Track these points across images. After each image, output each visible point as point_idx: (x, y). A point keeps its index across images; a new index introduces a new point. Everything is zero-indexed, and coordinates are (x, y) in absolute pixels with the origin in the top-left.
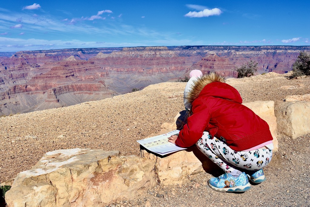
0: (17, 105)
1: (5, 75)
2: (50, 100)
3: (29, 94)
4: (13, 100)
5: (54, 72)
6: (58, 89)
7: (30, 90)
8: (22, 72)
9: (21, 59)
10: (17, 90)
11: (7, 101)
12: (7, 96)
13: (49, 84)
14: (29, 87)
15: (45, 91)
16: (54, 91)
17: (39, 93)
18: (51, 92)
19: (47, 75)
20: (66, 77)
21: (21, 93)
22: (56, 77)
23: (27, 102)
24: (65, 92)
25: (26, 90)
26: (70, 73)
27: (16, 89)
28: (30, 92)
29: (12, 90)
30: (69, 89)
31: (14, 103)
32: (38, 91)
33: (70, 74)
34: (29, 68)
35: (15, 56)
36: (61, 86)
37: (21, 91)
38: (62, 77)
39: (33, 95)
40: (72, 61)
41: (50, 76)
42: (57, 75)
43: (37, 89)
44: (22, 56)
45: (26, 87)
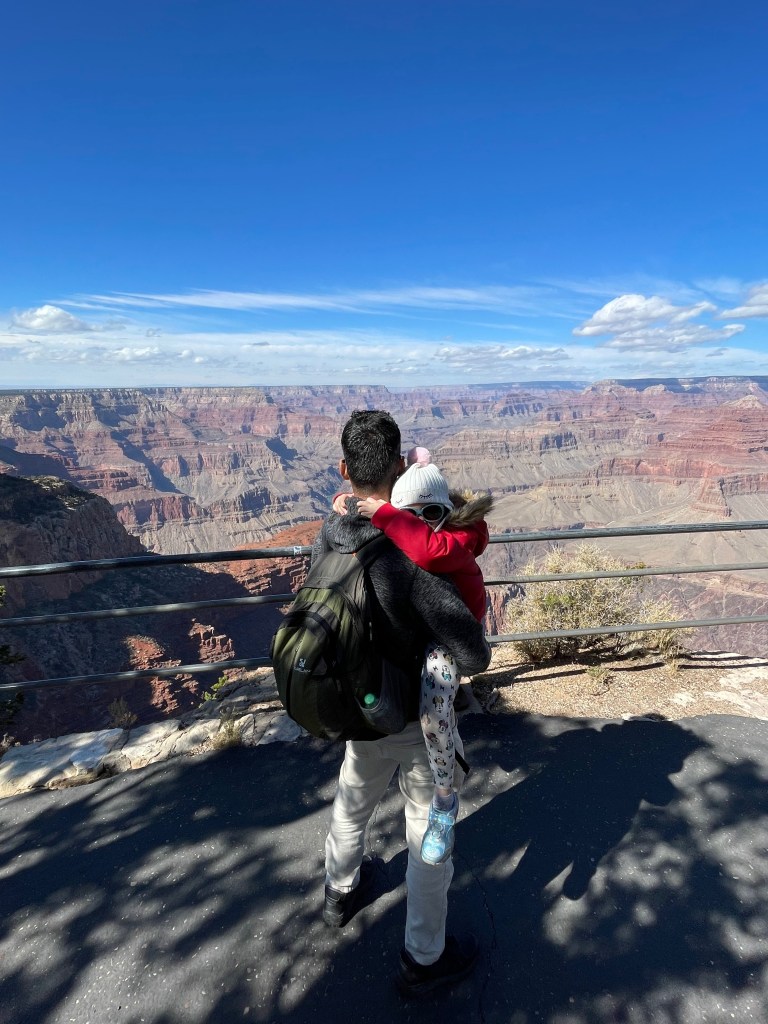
0: (611, 501)
1: (582, 432)
2: (708, 506)
3: (641, 480)
4: (604, 490)
5: (715, 434)
6: (731, 481)
7: (646, 473)
8: (616, 426)
9: (608, 397)
10: (616, 469)
11: (592, 489)
12: (594, 479)
13: (697, 463)
14: (643, 464)
15: (683, 479)
16: (721, 485)
17: (668, 481)
18: (712, 488)
19: (695, 442)
20: (751, 451)
21: (623, 477)
22: (719, 447)
23: (636, 500)
24: (747, 490)
25: (636, 469)
26: (762, 442)
27: (615, 466)
28: (645, 478)
29: (605, 468)
30: (758, 485)
31: (607, 496)
32: (664, 477)
33: (761, 445)
34: (633, 420)
35: (593, 389)
36: (739, 474)
37: (625, 472)
38: (739, 451)
39: (650, 485)
40: (749, 409)
41: (701, 443)
42: (723, 443)
43: (662, 473)
44: (610, 391)
45: (638, 465)
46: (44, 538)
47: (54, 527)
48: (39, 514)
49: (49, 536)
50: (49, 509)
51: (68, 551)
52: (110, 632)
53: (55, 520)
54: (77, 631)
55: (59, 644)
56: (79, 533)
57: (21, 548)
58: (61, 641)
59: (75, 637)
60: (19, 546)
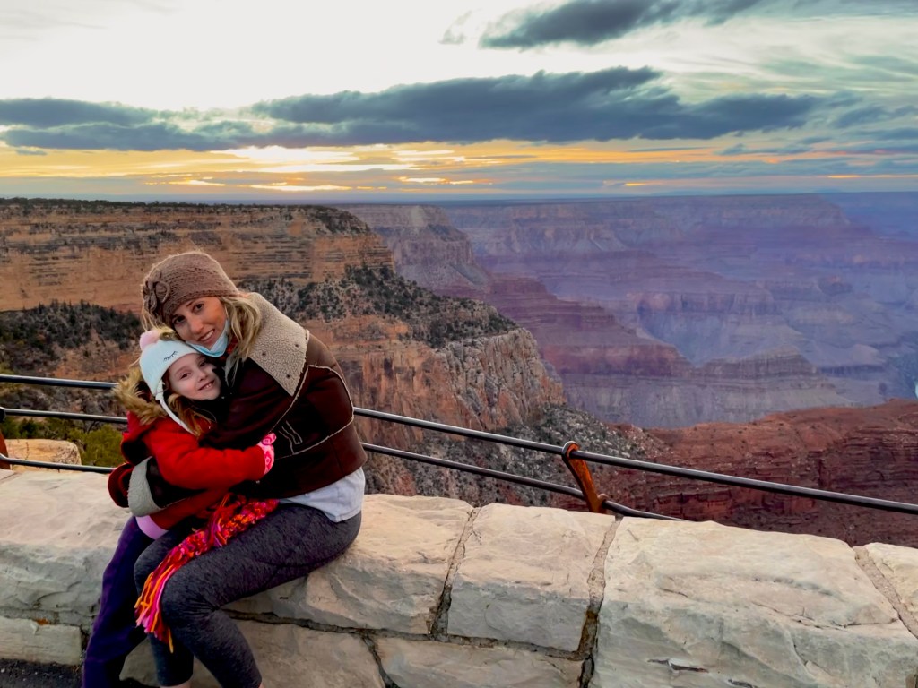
46: (451, 367)
47: (465, 356)
48: (453, 339)
49: (457, 366)
50: (465, 336)
51: (474, 386)
52: (498, 492)
53: (467, 349)
54: (465, 480)
55: (445, 490)
56: (490, 367)
57: (427, 374)
58: (447, 487)
59: (461, 487)
60: (426, 371)
